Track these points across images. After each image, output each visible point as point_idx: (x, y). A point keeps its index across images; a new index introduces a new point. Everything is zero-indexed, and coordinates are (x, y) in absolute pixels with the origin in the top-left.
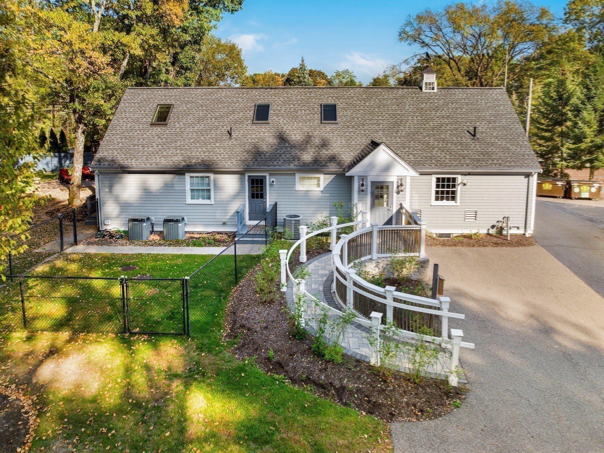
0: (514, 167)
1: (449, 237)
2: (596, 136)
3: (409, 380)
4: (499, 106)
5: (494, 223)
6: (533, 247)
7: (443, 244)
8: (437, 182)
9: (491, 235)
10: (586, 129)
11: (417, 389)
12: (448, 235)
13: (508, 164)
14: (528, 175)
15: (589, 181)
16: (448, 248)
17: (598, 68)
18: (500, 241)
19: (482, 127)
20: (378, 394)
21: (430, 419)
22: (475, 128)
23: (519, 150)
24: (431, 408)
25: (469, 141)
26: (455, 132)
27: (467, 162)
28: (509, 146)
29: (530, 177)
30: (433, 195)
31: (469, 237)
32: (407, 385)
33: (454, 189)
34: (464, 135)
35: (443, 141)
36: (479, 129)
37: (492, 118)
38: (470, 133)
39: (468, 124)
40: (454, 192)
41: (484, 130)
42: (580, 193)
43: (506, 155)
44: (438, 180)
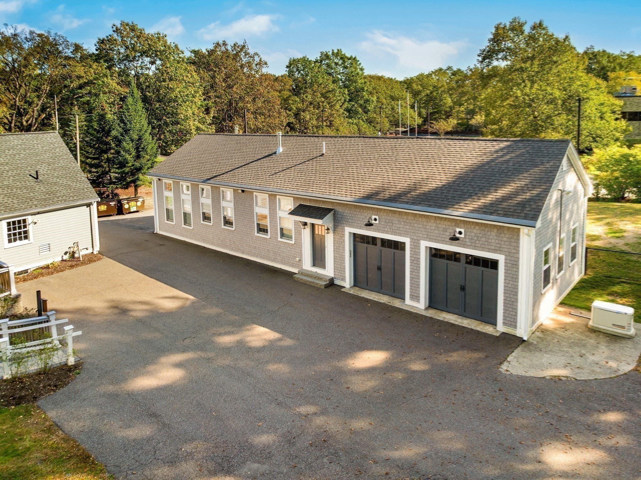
0: (77, 200)
1: (27, 272)
2: (135, 160)
3: (40, 374)
4: (55, 148)
5: (67, 250)
6: (101, 260)
7: (24, 280)
8: (8, 226)
9: (65, 261)
10: (127, 156)
11: (48, 376)
12: (26, 271)
13: (71, 199)
14: (89, 205)
15: (135, 197)
16: (29, 282)
17: (129, 107)
18: (74, 263)
19: (43, 170)
20: (20, 391)
21: (63, 387)
22: (37, 171)
23: (79, 186)
24: (61, 382)
25: (33, 184)
26: (17, 178)
27: (35, 203)
28: (70, 183)
29: (91, 206)
30: (6, 239)
31: (47, 267)
32: (39, 377)
33: (26, 229)
34: (27, 179)
35: (8, 187)
36: (41, 172)
37: (51, 160)
38: (33, 177)
39: (29, 168)
40: (25, 232)
41: (45, 173)
42: (129, 208)
43: (69, 191)
44: (9, 224)
